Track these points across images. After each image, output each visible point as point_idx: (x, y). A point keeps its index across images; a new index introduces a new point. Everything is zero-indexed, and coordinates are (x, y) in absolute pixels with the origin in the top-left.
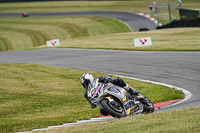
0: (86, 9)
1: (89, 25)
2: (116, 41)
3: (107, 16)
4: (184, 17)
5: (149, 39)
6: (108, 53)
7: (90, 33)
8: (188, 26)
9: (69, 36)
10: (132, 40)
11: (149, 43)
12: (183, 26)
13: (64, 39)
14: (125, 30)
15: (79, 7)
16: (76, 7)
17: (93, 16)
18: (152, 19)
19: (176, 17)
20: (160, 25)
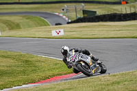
0: (19, 10)
1: (21, 21)
2: (39, 32)
3: (33, 15)
4: (86, 15)
5: (62, 31)
6: (34, 40)
7: (21, 26)
8: (89, 21)
9: (7, 29)
10: (50, 31)
11: (62, 33)
12: (85, 22)
13: (4, 31)
14: (46, 24)
15: (14, 8)
16: (11, 9)
17: (24, 15)
18: (64, 17)
19: (81, 15)
20: (70, 21)
